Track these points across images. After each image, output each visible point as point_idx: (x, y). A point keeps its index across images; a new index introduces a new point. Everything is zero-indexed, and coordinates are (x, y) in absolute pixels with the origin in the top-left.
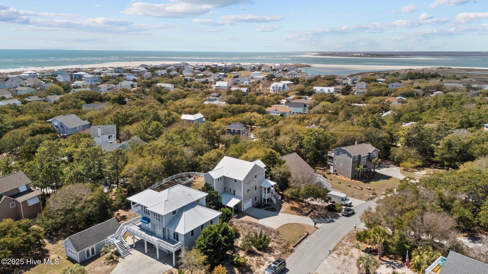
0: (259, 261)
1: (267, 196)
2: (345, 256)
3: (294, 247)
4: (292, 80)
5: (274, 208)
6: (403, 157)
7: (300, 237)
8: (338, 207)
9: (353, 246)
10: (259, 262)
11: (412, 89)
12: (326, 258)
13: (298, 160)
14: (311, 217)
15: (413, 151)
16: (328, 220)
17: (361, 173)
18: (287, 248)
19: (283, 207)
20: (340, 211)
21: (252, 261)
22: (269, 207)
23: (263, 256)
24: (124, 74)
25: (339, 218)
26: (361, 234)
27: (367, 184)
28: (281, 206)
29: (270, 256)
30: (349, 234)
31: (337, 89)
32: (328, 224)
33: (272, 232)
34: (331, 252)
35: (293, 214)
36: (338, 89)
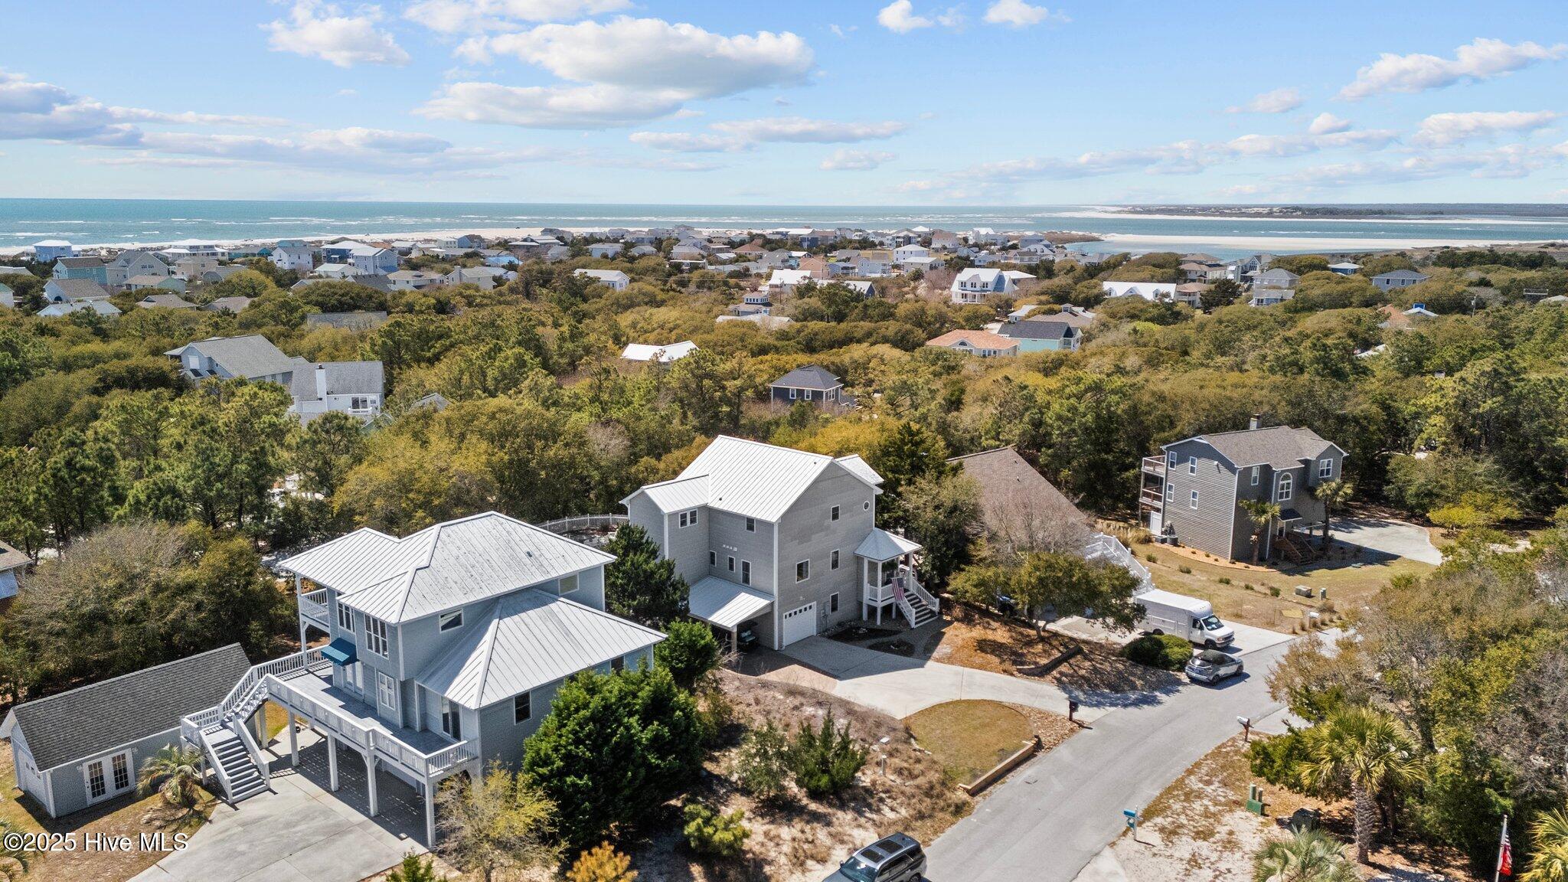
0: (807, 841)
1: (878, 595)
2: (1200, 843)
3: (973, 793)
4: (1030, 269)
5: (906, 644)
6: (1443, 487)
7: (1003, 753)
8: (1176, 649)
9: (1236, 803)
10: (806, 846)
11: (1459, 288)
12: (1113, 844)
13: (1019, 474)
14: (1060, 683)
15: (1481, 468)
16: (1133, 696)
17: (1274, 536)
18: (938, 797)
19: (944, 639)
20: (1182, 665)
21: (776, 839)
22: (885, 639)
23: (829, 824)
24: (486, 252)
25: (1180, 688)
26: (1275, 746)
27: (1298, 577)
28: (938, 637)
29: (860, 826)
30: (1217, 753)
31: (1185, 294)
32: (1130, 709)
33: (883, 729)
34: (1133, 822)
35: (981, 667)
36: (1189, 294)
